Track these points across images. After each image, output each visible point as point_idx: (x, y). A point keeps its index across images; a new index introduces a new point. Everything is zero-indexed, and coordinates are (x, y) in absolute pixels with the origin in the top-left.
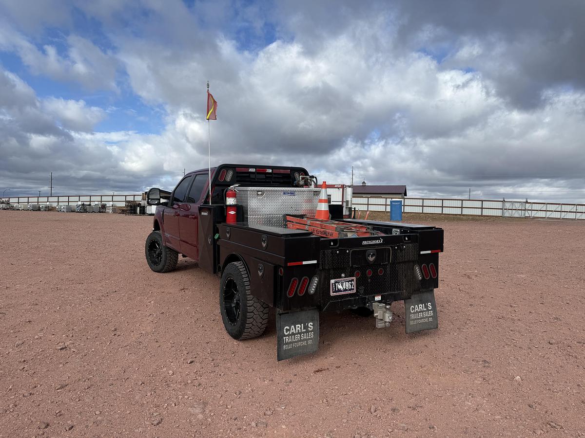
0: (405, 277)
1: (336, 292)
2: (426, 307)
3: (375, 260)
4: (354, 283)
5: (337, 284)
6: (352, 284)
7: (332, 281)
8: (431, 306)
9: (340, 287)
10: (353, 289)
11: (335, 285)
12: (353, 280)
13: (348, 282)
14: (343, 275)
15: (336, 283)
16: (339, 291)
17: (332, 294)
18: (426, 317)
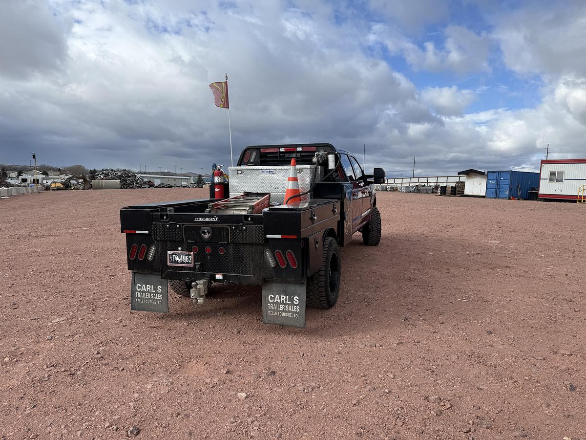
0: (252, 260)
1: (172, 262)
2: (292, 300)
3: (211, 238)
4: (192, 257)
5: (174, 256)
6: (189, 259)
7: (169, 252)
8: (298, 301)
9: (177, 259)
10: (191, 263)
11: (172, 257)
12: (191, 255)
13: (186, 255)
14: (180, 248)
15: (173, 254)
16: (176, 262)
17: (169, 264)
18: (289, 312)
